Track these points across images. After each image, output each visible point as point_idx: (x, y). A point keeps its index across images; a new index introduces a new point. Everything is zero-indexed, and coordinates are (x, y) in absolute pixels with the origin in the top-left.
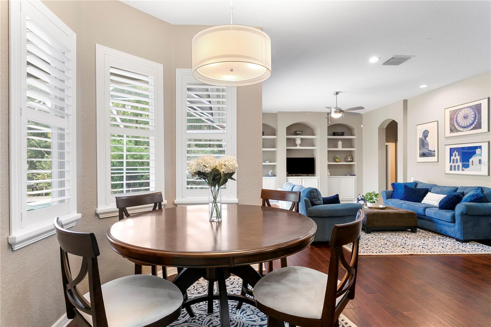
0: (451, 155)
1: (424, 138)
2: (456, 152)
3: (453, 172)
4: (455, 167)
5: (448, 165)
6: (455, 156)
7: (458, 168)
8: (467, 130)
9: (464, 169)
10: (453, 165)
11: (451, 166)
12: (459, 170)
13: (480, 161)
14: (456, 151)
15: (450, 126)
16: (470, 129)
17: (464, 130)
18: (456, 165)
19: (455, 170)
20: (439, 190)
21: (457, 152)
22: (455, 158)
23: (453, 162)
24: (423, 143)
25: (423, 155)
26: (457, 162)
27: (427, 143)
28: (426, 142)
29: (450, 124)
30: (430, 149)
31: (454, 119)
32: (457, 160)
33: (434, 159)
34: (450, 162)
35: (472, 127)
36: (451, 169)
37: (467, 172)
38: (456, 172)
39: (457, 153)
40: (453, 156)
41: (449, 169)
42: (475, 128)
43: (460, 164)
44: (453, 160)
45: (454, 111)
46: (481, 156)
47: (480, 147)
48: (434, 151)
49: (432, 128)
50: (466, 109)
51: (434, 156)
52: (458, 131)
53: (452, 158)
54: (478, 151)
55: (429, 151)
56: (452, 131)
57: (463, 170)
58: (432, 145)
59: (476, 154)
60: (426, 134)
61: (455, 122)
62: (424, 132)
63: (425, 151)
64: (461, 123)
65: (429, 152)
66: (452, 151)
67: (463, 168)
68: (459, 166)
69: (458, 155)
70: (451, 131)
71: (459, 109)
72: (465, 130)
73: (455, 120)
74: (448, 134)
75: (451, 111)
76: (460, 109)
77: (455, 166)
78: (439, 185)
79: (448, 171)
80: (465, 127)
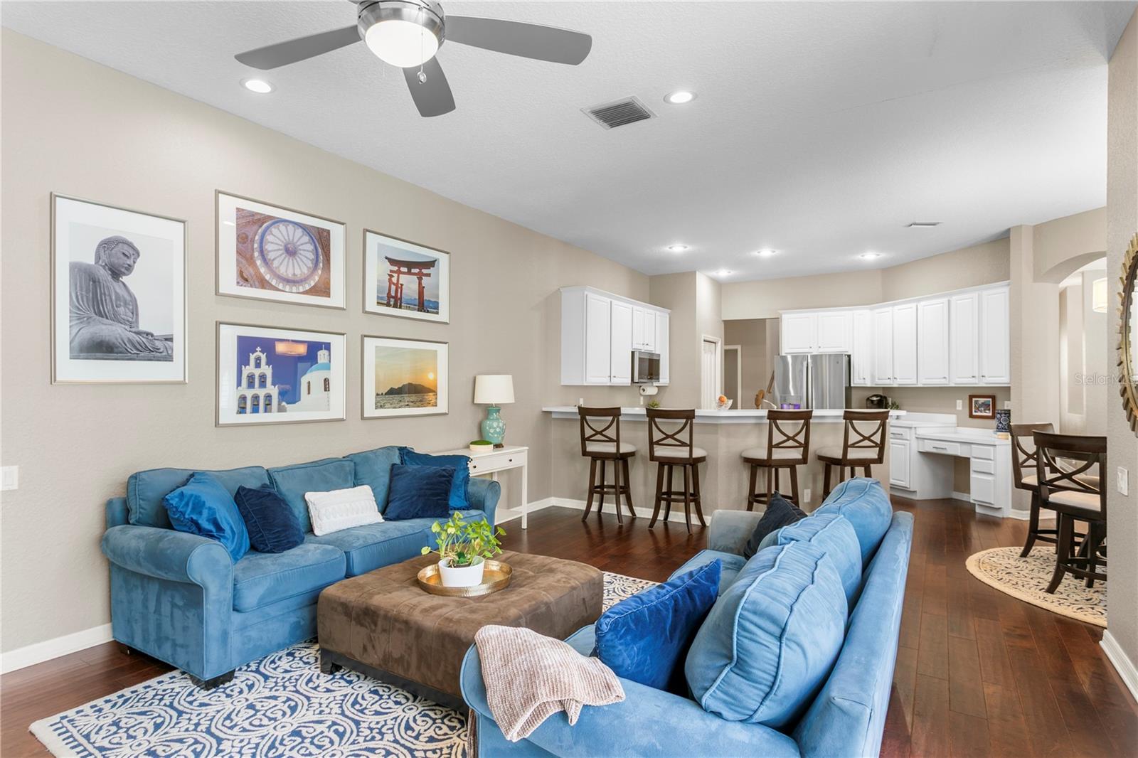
0: (243, 360)
1: (104, 275)
2: (258, 354)
3: (249, 417)
4: (258, 402)
5: (231, 394)
6: (258, 365)
8: (294, 289)
9: (287, 406)
10: (249, 394)
11: (243, 398)
12: (271, 412)
13: (326, 381)
14: (259, 349)
15: (237, 260)
16: (301, 289)
17: (284, 286)
18: (262, 393)
19: (255, 409)
21: (262, 352)
22: (257, 372)
23: (251, 384)
24: (101, 295)
25: (101, 349)
26: (263, 384)
27: (128, 298)
28: (121, 292)
29: (238, 252)
30: (143, 327)
31: (253, 241)
32: (263, 377)
34: (239, 384)
35: (307, 287)
36: (242, 410)
37: (294, 413)
38: (261, 417)
39: (263, 357)
40: (247, 363)
41: (236, 408)
42: (314, 291)
43: (274, 391)
44: (251, 378)
45: (253, 214)
46: (329, 369)
47: (327, 346)
48: (170, 339)
50: (291, 227)
51: (169, 358)
52: (266, 285)
53: (247, 371)
54: (322, 355)
55: (138, 333)
56: (246, 280)
57: (281, 409)
59: (317, 363)
60: (118, 255)
61: (256, 254)
62: (108, 245)
63: (114, 333)
64: (276, 264)
65: (136, 338)
66: (247, 346)
67: (284, 403)
68: (268, 397)
69: (268, 364)
70: (241, 276)
71: (270, 217)
72: (287, 288)
73: (256, 246)
74: (229, 285)
75: (243, 210)
76: (274, 218)
77: (256, 398)
79: (231, 415)
80: (288, 281)
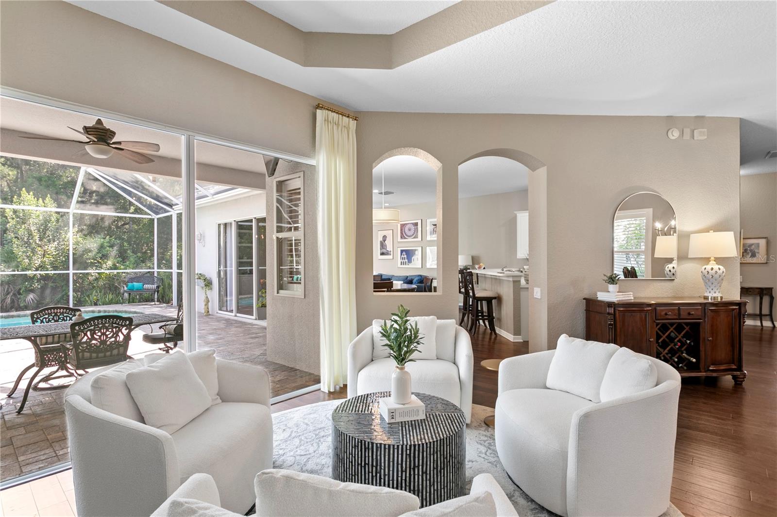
0: (401, 255)
1: (383, 242)
3: (402, 266)
5: (399, 261)
7: (406, 263)
11: (401, 262)
12: (406, 265)
13: (418, 259)
15: (401, 234)
16: (412, 238)
18: (405, 261)
19: (403, 264)
20: (397, 279)
21: (404, 252)
23: (403, 259)
24: (383, 245)
25: (382, 254)
26: (405, 259)
28: (385, 244)
30: (387, 250)
32: (405, 258)
33: (390, 257)
34: (401, 259)
36: (401, 264)
37: (411, 266)
38: (404, 266)
42: (414, 238)
43: (407, 261)
45: (403, 224)
46: (418, 255)
47: (417, 250)
48: (391, 251)
49: (389, 234)
50: (409, 224)
51: (391, 255)
52: (405, 238)
53: (402, 256)
54: (416, 252)
57: (408, 265)
58: (389, 248)
60: (385, 238)
61: (403, 232)
62: (383, 237)
63: (384, 251)
64: (407, 233)
65: (386, 252)
66: (402, 251)
67: (408, 263)
68: (406, 262)
69: (405, 255)
70: (401, 237)
71: (406, 223)
72: (409, 238)
73: (403, 230)
74: (399, 239)
75: (401, 224)
77: (403, 262)
78: (395, 275)
79: (399, 265)
80: (409, 236)
